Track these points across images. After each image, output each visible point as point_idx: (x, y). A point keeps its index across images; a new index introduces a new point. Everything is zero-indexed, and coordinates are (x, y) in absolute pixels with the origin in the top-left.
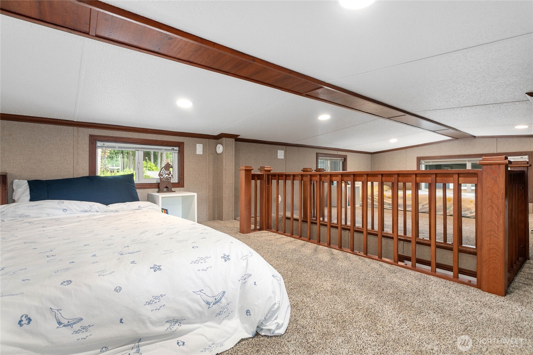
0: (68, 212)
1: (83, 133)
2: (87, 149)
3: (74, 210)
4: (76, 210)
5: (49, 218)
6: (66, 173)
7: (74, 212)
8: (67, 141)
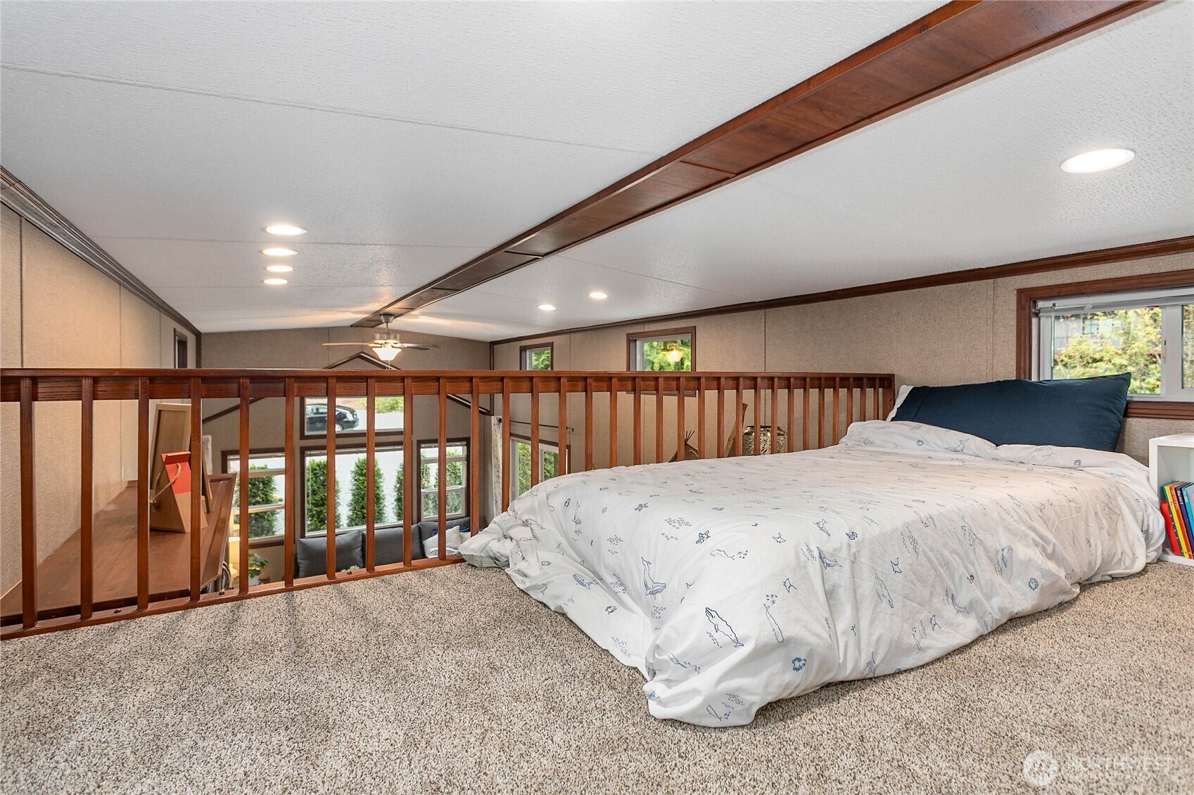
0: (924, 445)
1: (1005, 288)
2: (1014, 322)
3: (932, 444)
4: (936, 444)
5: (896, 451)
6: (974, 374)
7: (930, 448)
8: (976, 311)
